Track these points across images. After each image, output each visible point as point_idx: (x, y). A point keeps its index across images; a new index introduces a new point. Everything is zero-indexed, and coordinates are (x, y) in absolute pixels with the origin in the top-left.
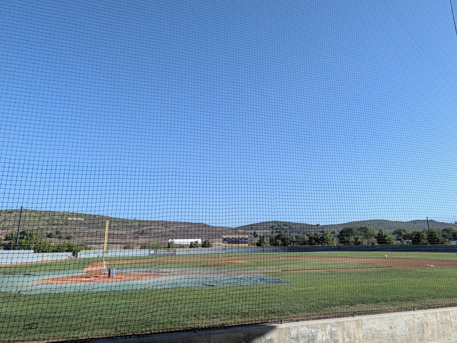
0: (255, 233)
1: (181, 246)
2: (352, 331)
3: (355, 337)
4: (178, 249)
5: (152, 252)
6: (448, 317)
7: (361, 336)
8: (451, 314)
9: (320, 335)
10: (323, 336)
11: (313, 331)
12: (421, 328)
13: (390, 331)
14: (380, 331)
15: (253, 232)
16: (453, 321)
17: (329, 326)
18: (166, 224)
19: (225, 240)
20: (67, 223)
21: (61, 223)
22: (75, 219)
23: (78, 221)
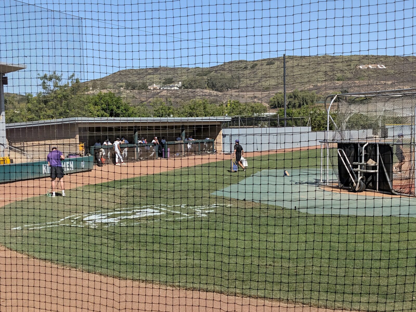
20: (358, 75)
21: (349, 75)
22: (370, 66)
23: (376, 70)
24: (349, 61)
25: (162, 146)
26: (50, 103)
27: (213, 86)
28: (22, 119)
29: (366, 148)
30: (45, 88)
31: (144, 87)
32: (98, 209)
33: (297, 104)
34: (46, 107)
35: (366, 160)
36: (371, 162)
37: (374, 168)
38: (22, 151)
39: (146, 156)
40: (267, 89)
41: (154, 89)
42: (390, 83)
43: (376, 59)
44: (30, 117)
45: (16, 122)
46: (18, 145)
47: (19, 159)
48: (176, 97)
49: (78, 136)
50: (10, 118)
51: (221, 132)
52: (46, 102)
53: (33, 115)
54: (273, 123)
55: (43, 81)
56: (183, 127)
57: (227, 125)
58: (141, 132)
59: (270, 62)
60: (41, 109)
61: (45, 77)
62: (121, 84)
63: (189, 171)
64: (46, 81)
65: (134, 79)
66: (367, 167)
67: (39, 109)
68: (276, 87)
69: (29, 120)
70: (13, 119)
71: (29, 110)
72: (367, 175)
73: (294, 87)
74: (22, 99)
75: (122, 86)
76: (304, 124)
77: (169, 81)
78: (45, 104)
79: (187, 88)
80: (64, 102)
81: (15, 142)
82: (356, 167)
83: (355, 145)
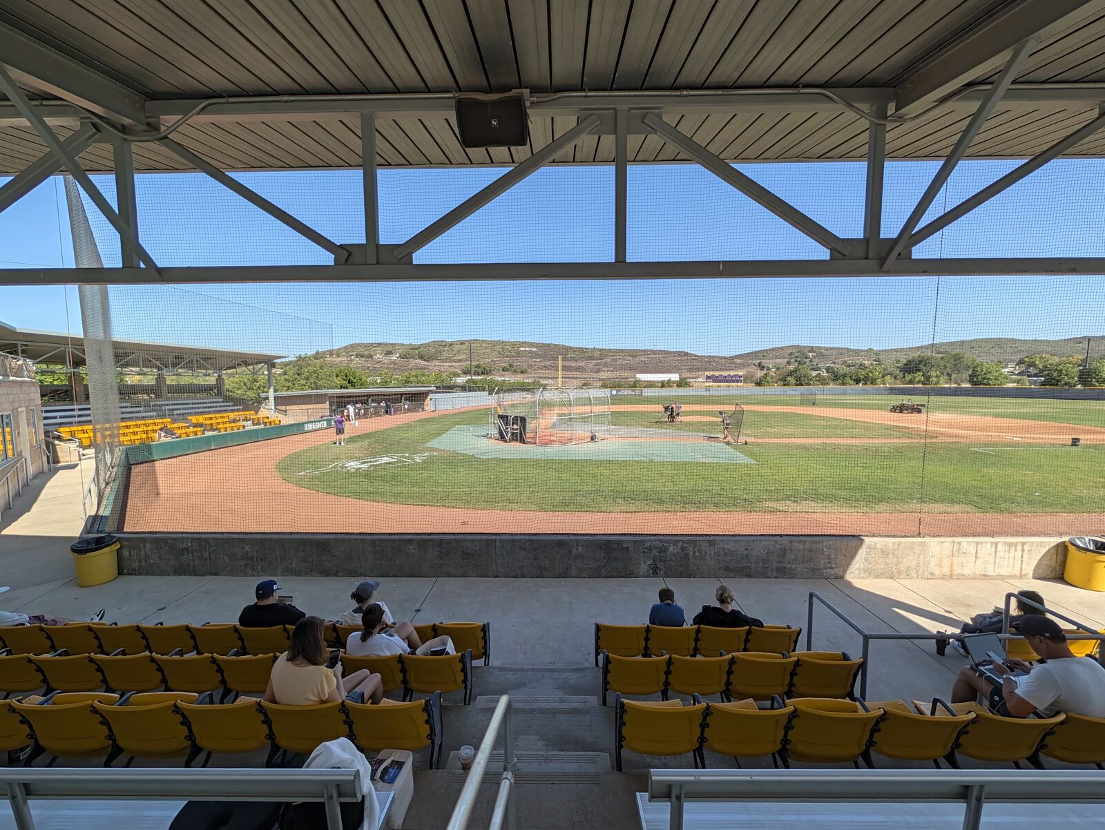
0: (760, 364)
1: (651, 385)
2: (704, 548)
3: (706, 553)
4: (645, 390)
5: (614, 392)
6: (820, 546)
7: (713, 553)
8: (824, 544)
9: (671, 548)
10: (674, 549)
11: (665, 545)
12: (782, 553)
13: (745, 552)
14: (734, 551)
15: (757, 362)
16: (825, 550)
17: (681, 543)
18: (634, 353)
19: (708, 377)
20: (519, 354)
21: (513, 353)
22: (527, 349)
23: (530, 352)
24: (514, 344)
25: (388, 406)
27: (422, 358)
29: (513, 419)
31: (371, 356)
32: (352, 458)
33: (480, 372)
35: (513, 425)
36: (515, 427)
37: (517, 429)
38: (286, 413)
39: (377, 414)
40: (460, 361)
41: (378, 358)
42: (539, 360)
43: (531, 345)
45: (280, 392)
46: (283, 408)
47: (286, 420)
48: (395, 364)
49: (328, 402)
51: (429, 397)
54: (463, 388)
56: (402, 394)
57: (432, 392)
58: (374, 398)
59: (462, 343)
62: (352, 354)
63: (408, 426)
65: (362, 351)
66: (513, 429)
68: (465, 360)
71: (286, 380)
72: (513, 434)
73: (478, 360)
75: (352, 355)
76: (484, 390)
77: (389, 353)
79: (403, 358)
80: (314, 375)
81: (278, 405)
82: (507, 428)
83: (507, 417)
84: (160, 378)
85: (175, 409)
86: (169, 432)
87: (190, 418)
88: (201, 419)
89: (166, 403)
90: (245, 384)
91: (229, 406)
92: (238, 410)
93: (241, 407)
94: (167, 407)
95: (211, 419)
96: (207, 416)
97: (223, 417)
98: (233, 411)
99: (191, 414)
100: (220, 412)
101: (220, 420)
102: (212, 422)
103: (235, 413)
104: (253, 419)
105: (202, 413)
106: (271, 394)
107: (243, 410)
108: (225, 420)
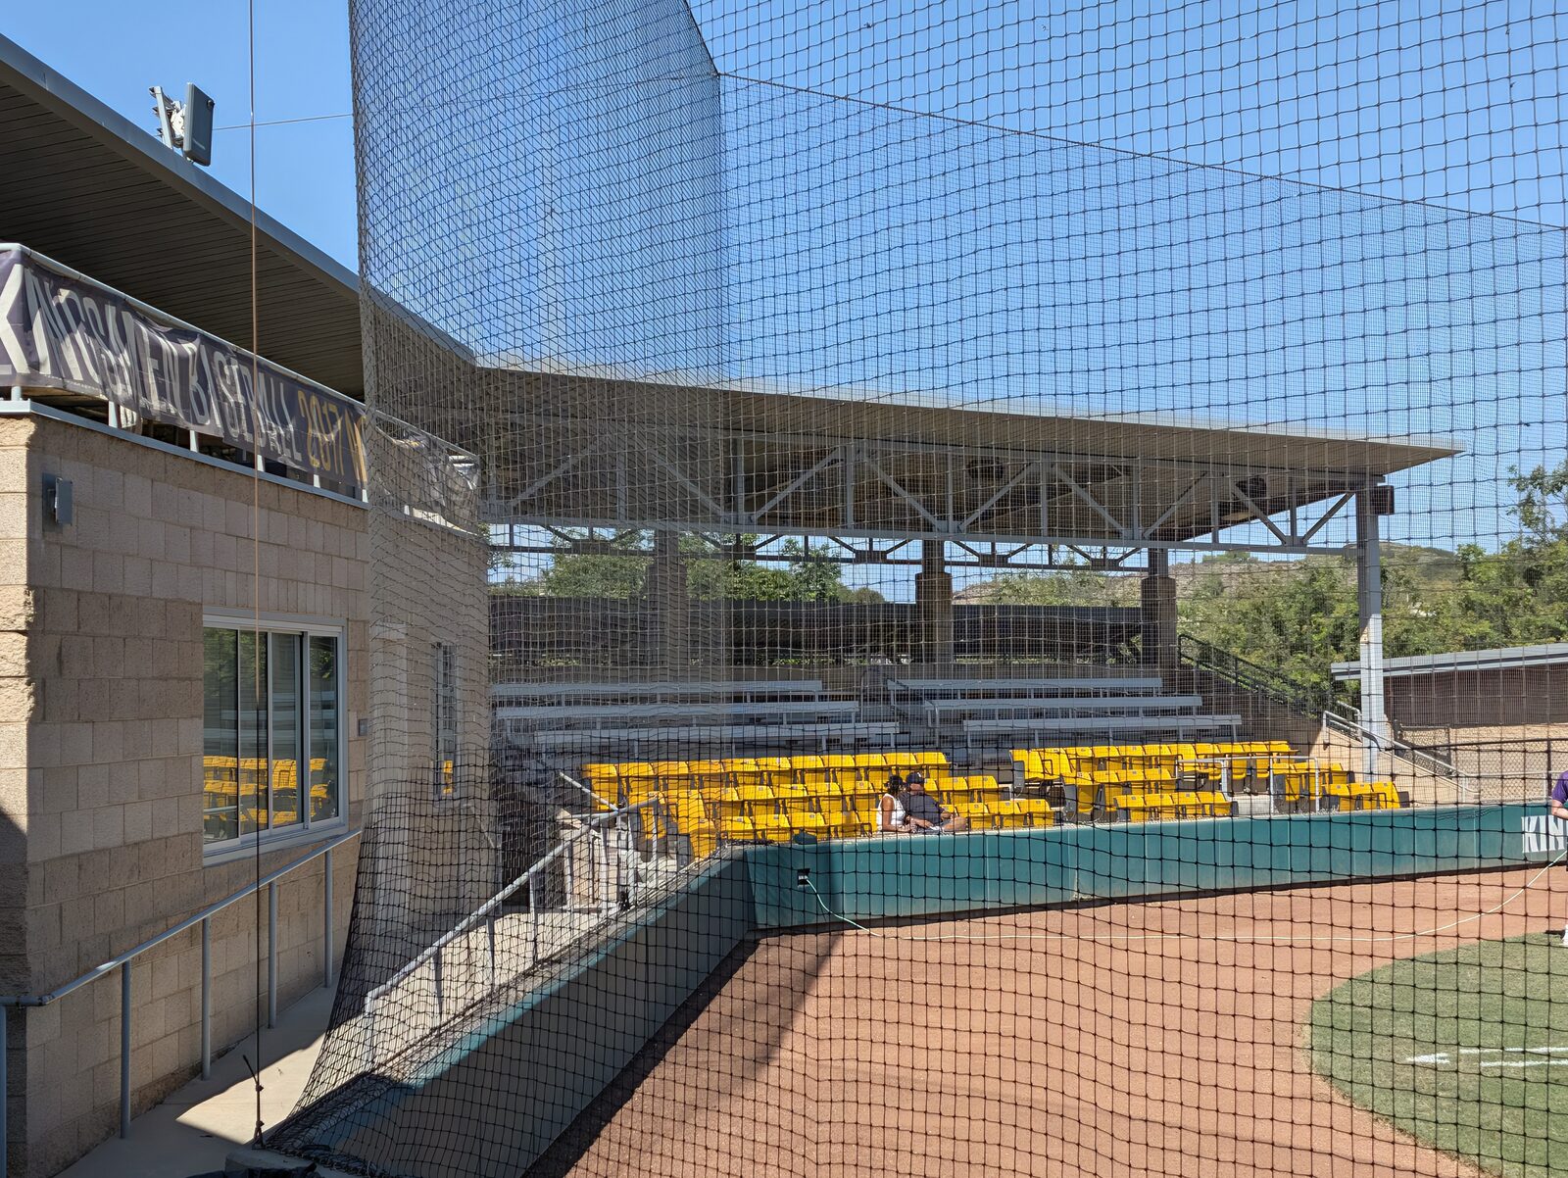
26: (1549, 581)
28: (1443, 640)
30: (1529, 520)
34: (1535, 595)
38: (1440, 758)
44: (1472, 631)
45: (1419, 652)
46: (1424, 738)
47: (1430, 793)
50: (1397, 638)
52: (1532, 576)
53: (1485, 626)
55: (1524, 495)
60: (1513, 602)
61: (1537, 478)
64: (1537, 495)
67: (1507, 603)
69: (1469, 644)
70: (1408, 639)
71: (1468, 605)
74: (1437, 564)
78: (1531, 585)
84: (933, 575)
85: (972, 716)
86: (923, 807)
87: (1019, 755)
88: (1059, 763)
89: (939, 684)
90: (1279, 626)
91: (1185, 711)
92: (1223, 735)
93: (1235, 720)
94: (940, 705)
95: (1099, 763)
96: (1086, 752)
97: (1146, 762)
98: (1199, 736)
99: (1027, 741)
100: (1144, 737)
101: (1136, 775)
102: (1101, 777)
103: (1206, 748)
104: (1281, 779)
105: (1076, 738)
106: (1372, 667)
107: (1245, 735)
108: (1153, 774)
